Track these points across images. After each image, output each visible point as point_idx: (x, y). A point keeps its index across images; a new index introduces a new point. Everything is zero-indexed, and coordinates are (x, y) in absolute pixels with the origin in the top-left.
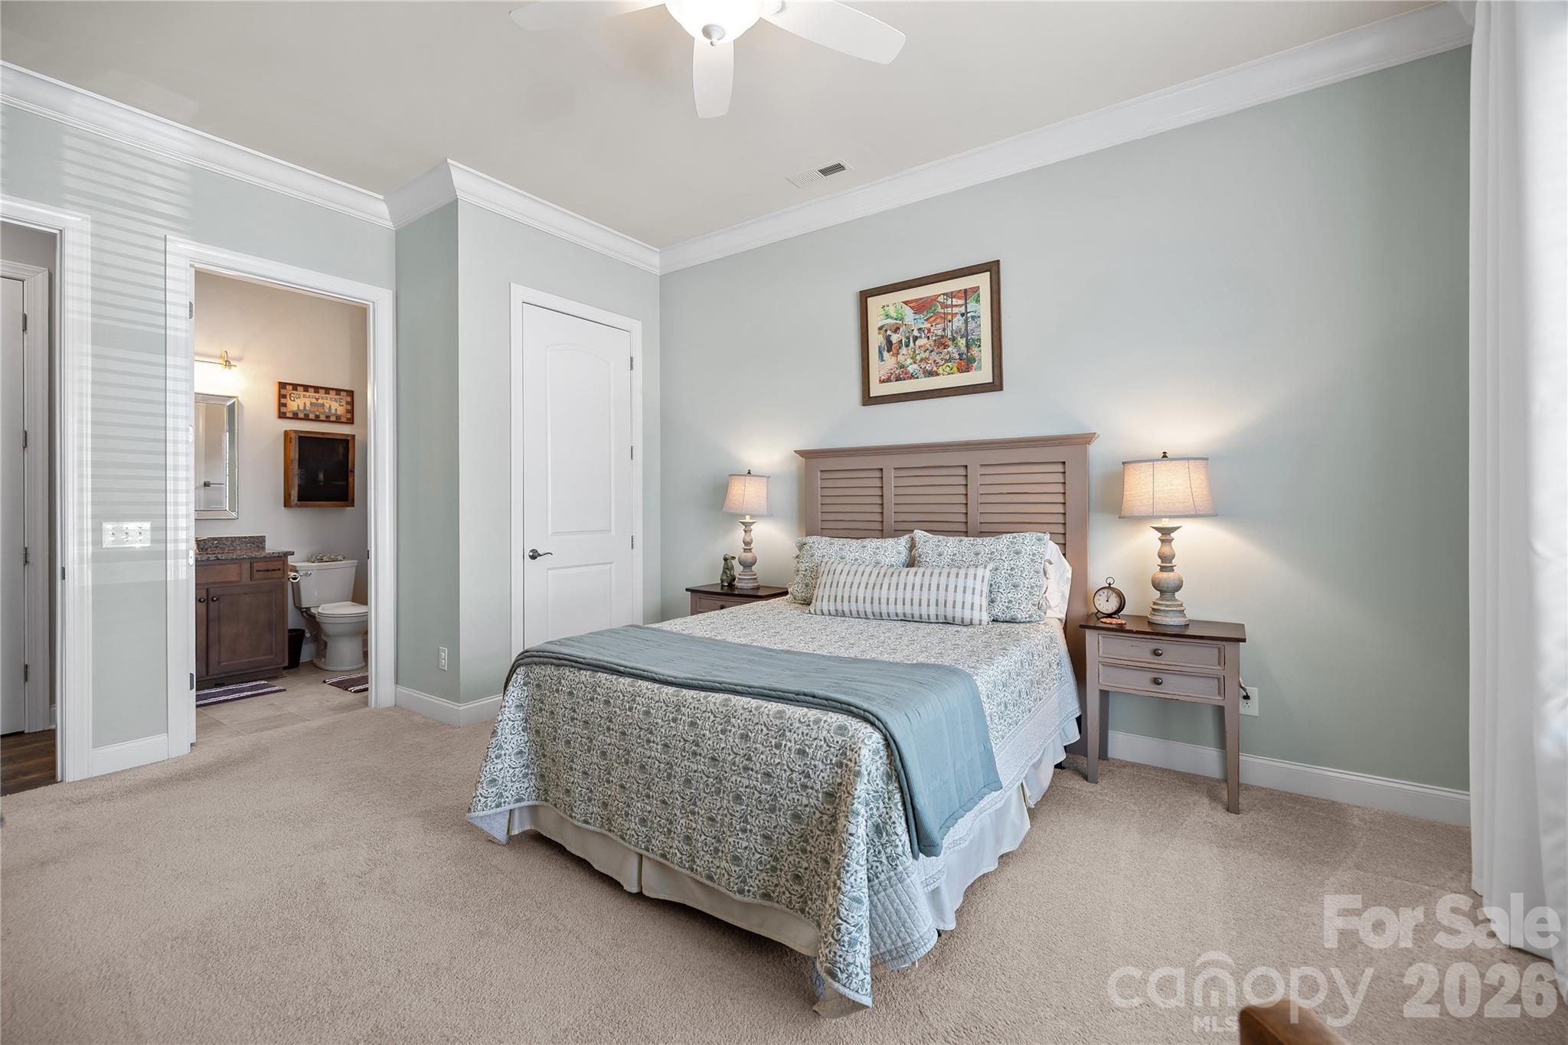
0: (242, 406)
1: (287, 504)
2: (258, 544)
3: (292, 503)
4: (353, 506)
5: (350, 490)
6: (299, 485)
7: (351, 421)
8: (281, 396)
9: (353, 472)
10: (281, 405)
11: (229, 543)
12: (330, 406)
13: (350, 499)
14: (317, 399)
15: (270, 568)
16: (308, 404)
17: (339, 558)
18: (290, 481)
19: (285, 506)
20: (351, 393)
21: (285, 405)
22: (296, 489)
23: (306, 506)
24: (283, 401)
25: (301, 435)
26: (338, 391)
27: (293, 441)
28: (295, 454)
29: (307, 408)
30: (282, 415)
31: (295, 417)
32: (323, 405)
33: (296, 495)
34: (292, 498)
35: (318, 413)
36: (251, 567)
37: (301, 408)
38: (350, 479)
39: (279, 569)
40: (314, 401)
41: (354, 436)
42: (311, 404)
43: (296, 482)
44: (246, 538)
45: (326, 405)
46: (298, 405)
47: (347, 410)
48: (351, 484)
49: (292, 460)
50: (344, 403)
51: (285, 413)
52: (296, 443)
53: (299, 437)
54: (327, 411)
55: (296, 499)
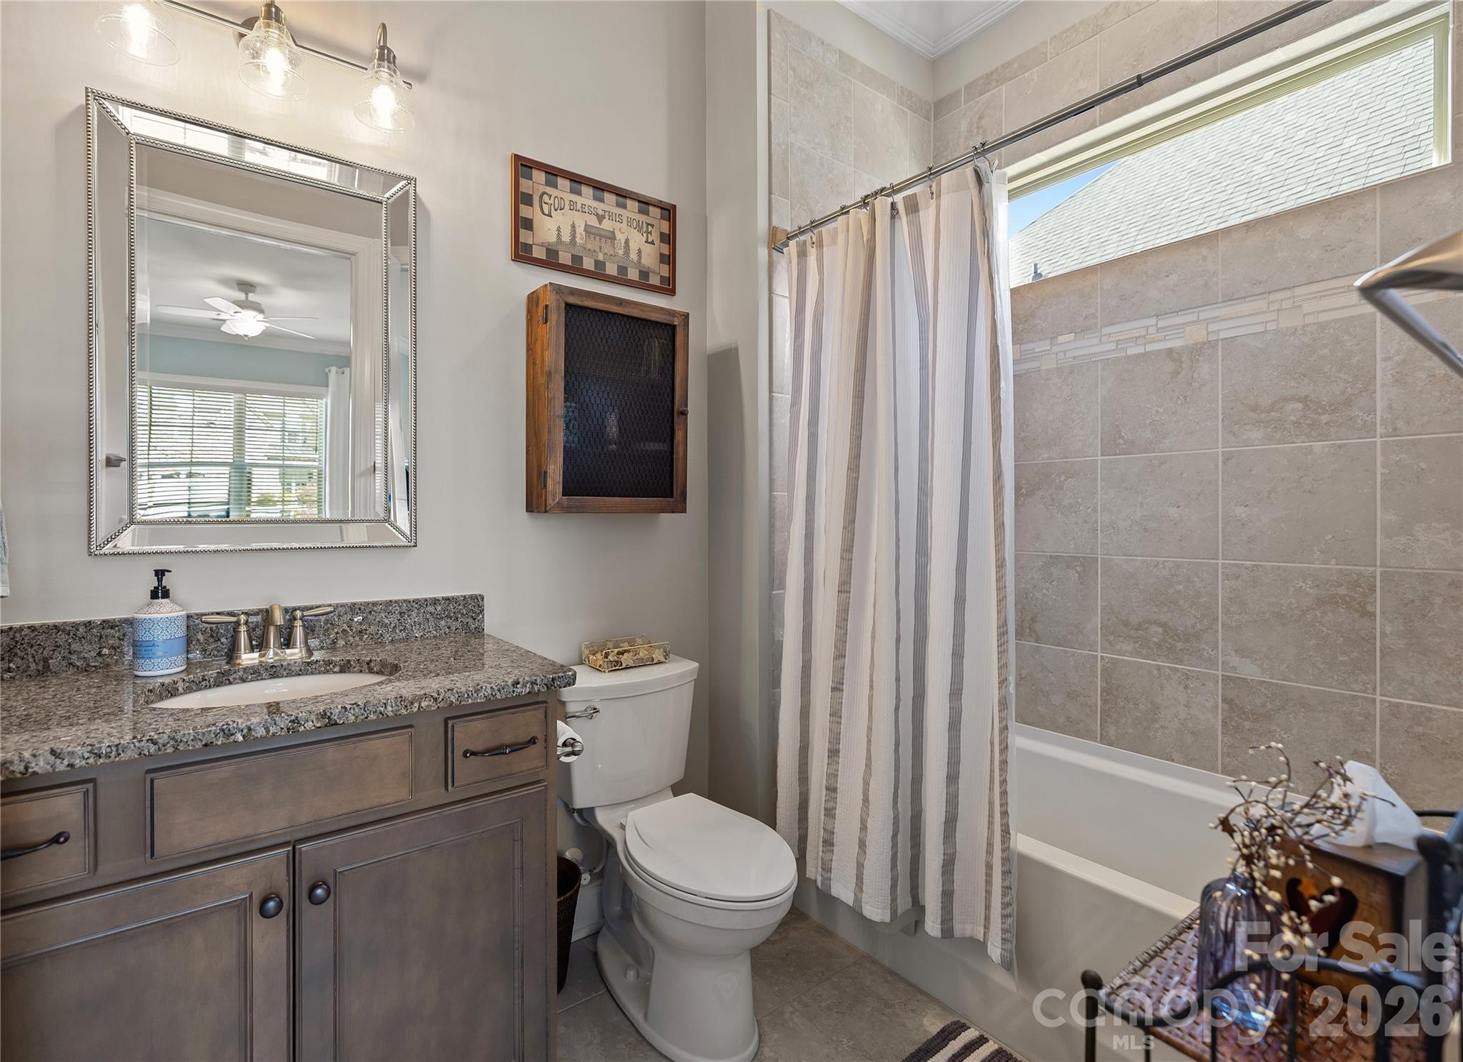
0: (427, 215)
1: (535, 503)
2: (465, 620)
3: (550, 501)
4: (684, 511)
5: (678, 465)
6: (568, 452)
7: (668, 287)
8: (521, 199)
9: (684, 414)
10: (521, 224)
11: (393, 619)
12: (627, 242)
13: (677, 491)
14: (600, 218)
15: (508, 738)
16: (580, 230)
17: (658, 655)
18: (545, 437)
19: (530, 508)
20: (669, 212)
21: (528, 224)
22: (560, 460)
23: (580, 510)
24: (525, 211)
25: (571, 300)
26: (645, 203)
27: (553, 317)
28: (554, 357)
29: (578, 240)
30: (522, 254)
31: (550, 262)
32: (612, 237)
33: (559, 478)
34: (550, 482)
35: (601, 257)
36: (448, 741)
37: (566, 238)
38: (679, 435)
39: (533, 741)
40: (593, 221)
41: (686, 316)
42: (588, 229)
43: (558, 439)
44: (435, 602)
45: (621, 237)
46: (559, 229)
47: (662, 255)
48: (679, 450)
49: (549, 374)
50: (655, 237)
51: (528, 248)
52: (558, 322)
53: (569, 306)
54: (621, 252)
55: (559, 488)
